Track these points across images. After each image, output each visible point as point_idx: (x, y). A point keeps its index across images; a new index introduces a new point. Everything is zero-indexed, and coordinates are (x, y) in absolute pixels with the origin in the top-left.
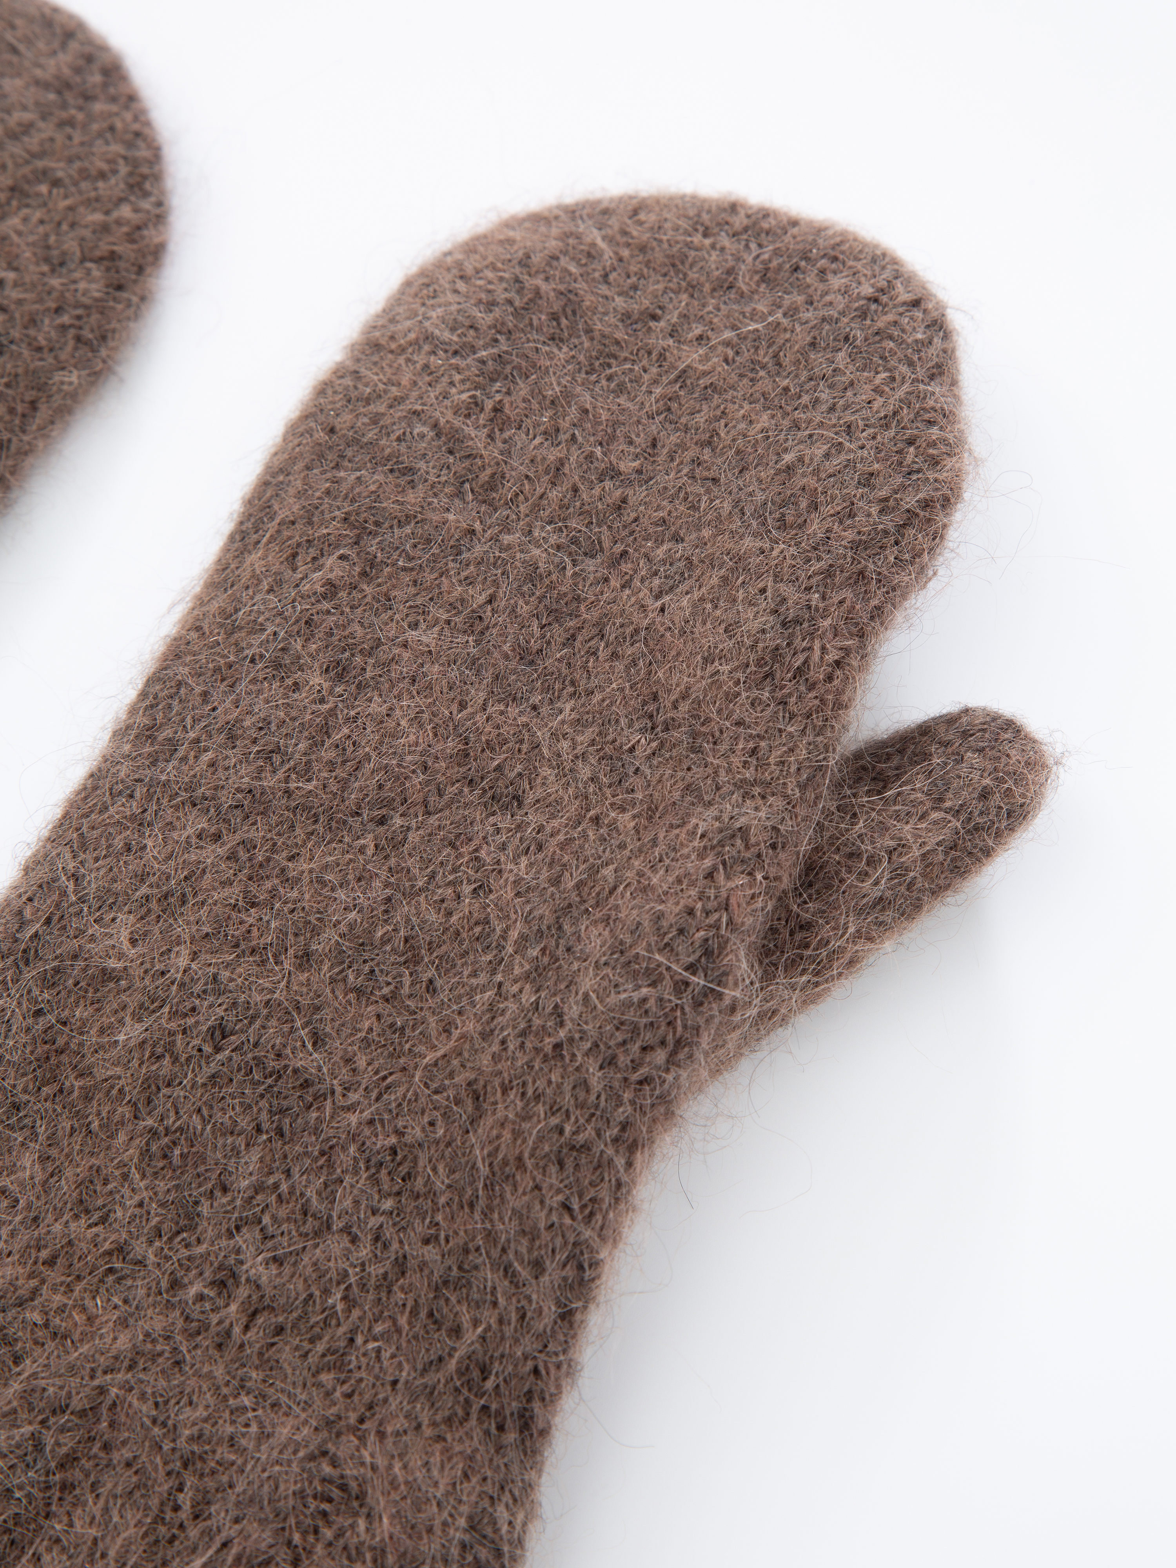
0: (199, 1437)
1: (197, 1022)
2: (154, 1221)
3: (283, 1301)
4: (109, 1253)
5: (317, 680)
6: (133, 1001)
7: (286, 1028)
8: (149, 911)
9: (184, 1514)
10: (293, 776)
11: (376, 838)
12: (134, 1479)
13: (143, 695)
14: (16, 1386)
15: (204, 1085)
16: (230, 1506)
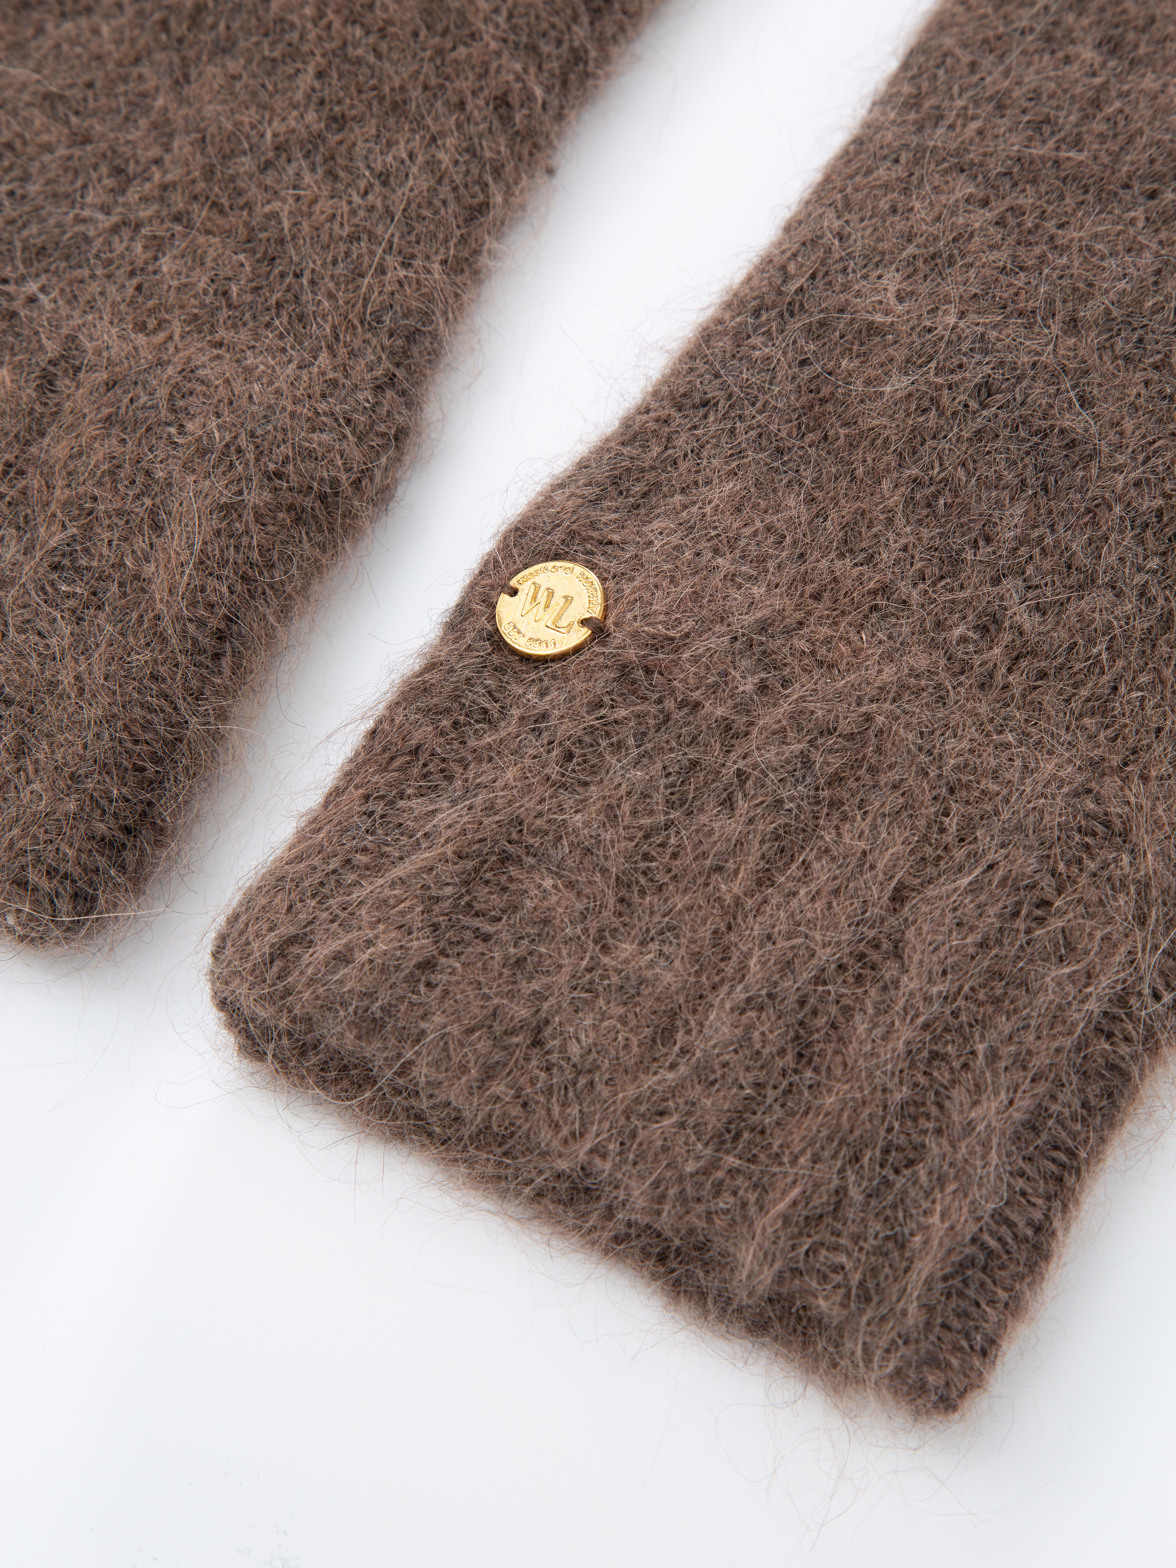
0: (965, 766)
1: (964, 379)
2: (918, 565)
3: (1046, 647)
4: (874, 593)
5: (1088, 54)
6: (900, 354)
7: (1052, 390)
8: (915, 271)
9: (949, 838)
10: (1064, 147)
11: (1146, 211)
12: (901, 800)
13: (905, 66)
14: (786, 706)
15: (970, 440)
16: (996, 832)
